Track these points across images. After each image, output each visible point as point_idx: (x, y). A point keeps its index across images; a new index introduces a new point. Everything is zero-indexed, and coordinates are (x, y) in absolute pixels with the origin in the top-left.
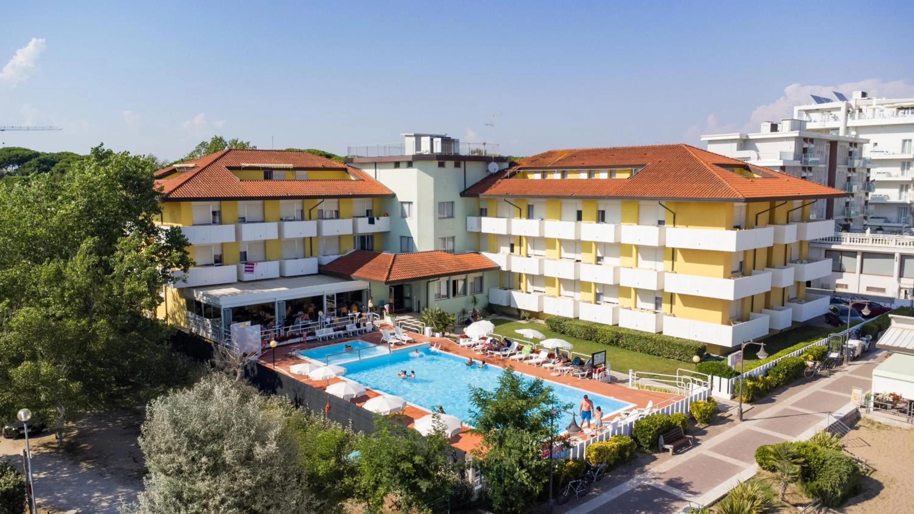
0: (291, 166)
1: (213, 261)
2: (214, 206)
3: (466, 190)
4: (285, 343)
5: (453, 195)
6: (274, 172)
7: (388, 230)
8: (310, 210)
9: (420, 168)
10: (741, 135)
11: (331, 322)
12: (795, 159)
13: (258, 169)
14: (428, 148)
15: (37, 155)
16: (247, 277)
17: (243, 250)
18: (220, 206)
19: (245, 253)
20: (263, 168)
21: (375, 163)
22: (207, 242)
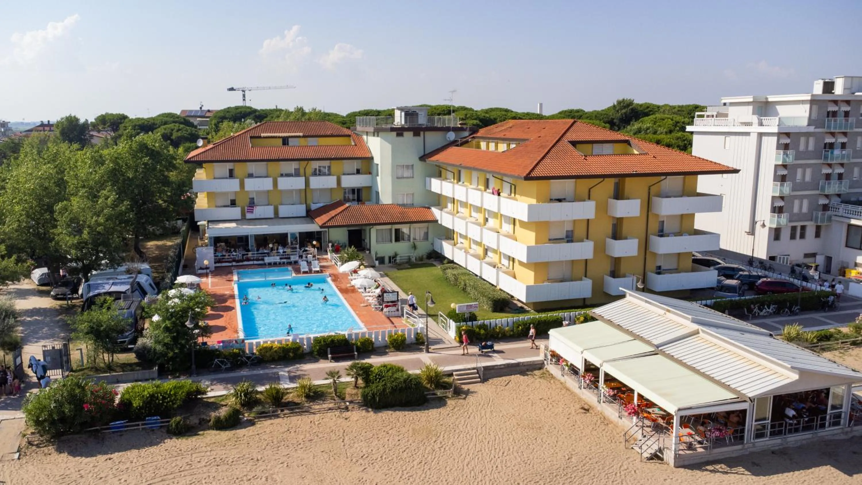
0: (301, 134)
1: (229, 203)
2: (229, 166)
3: (424, 155)
4: (241, 264)
5: (413, 159)
6: (290, 139)
7: (370, 185)
8: (305, 169)
9: (381, 138)
10: (754, 98)
11: (284, 252)
12: (809, 125)
13: (279, 137)
14: (399, 121)
15: (255, 111)
16: (249, 216)
17: (251, 196)
18: (234, 166)
19: (253, 199)
20: (281, 137)
21: (367, 132)
22: (224, 190)
